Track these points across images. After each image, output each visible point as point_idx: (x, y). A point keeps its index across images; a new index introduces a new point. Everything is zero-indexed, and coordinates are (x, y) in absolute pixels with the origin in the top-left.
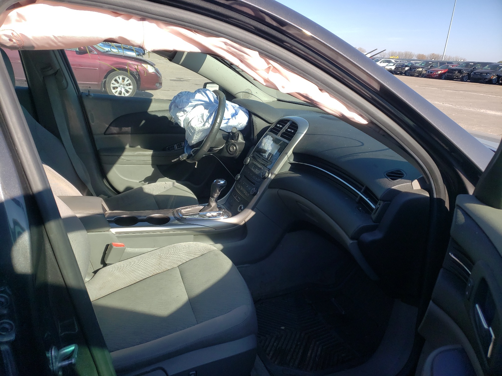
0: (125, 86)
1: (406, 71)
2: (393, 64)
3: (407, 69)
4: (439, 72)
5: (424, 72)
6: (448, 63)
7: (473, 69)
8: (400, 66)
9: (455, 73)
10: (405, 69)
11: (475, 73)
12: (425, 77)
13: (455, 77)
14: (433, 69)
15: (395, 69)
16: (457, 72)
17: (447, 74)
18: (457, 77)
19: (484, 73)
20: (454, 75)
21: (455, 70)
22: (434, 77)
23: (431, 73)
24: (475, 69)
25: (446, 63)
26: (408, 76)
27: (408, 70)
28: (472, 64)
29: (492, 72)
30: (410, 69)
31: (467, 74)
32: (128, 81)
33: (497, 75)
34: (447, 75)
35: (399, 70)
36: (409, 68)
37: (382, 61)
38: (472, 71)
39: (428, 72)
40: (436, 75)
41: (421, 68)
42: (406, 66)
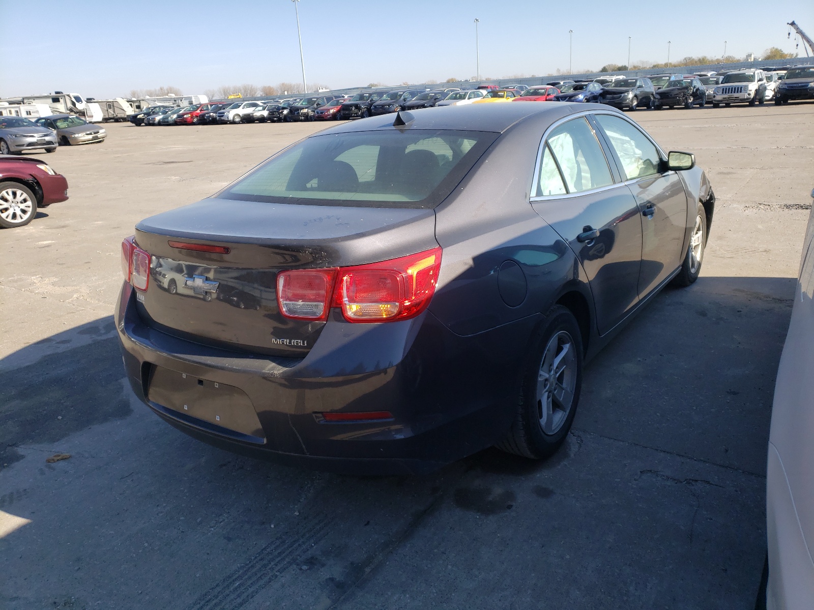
0: (19, 205)
1: (286, 116)
2: (261, 108)
3: (285, 112)
4: (332, 111)
5: (311, 114)
6: (336, 97)
7: (371, 101)
8: (275, 110)
9: (351, 109)
10: (284, 113)
11: (375, 107)
12: (315, 120)
13: (353, 115)
14: (321, 108)
15: (269, 114)
16: (354, 108)
17: (342, 112)
18: (355, 115)
19: (386, 105)
20: (351, 112)
21: (351, 105)
22: (326, 118)
23: (322, 113)
24: (372, 101)
25: (334, 98)
26: (290, 122)
27: (288, 113)
28: (368, 95)
29: (394, 102)
30: (291, 111)
31: (365, 109)
32: (23, 195)
33: (400, 106)
34: (343, 114)
35: (275, 116)
36: (288, 110)
37: (244, 106)
38: (371, 105)
39: (318, 113)
40: (329, 115)
41: (306, 108)
42: (284, 108)
